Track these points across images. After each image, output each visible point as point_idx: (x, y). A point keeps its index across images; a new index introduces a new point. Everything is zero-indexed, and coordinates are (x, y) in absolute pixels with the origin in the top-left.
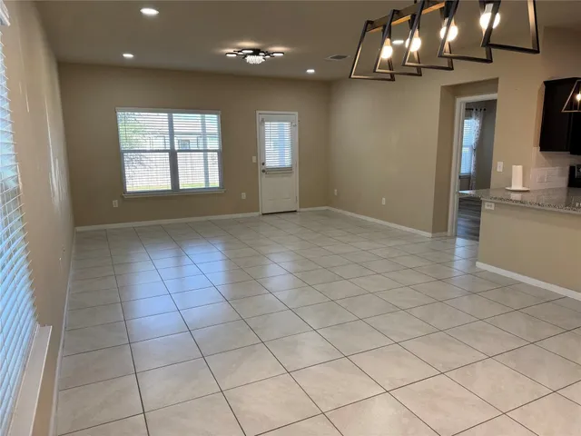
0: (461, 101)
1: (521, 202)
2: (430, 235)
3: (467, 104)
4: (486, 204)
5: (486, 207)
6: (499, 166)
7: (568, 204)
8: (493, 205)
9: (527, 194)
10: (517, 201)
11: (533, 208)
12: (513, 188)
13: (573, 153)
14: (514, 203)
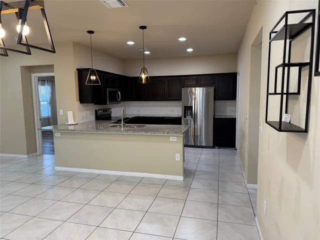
0: (35, 76)
1: (73, 131)
2: (26, 156)
3: (39, 77)
4: (56, 133)
5: (56, 135)
6: (60, 112)
7: (97, 129)
8: (60, 133)
9: (77, 126)
10: (71, 130)
11: (80, 133)
12: (70, 123)
13: (95, 104)
14: (70, 131)
